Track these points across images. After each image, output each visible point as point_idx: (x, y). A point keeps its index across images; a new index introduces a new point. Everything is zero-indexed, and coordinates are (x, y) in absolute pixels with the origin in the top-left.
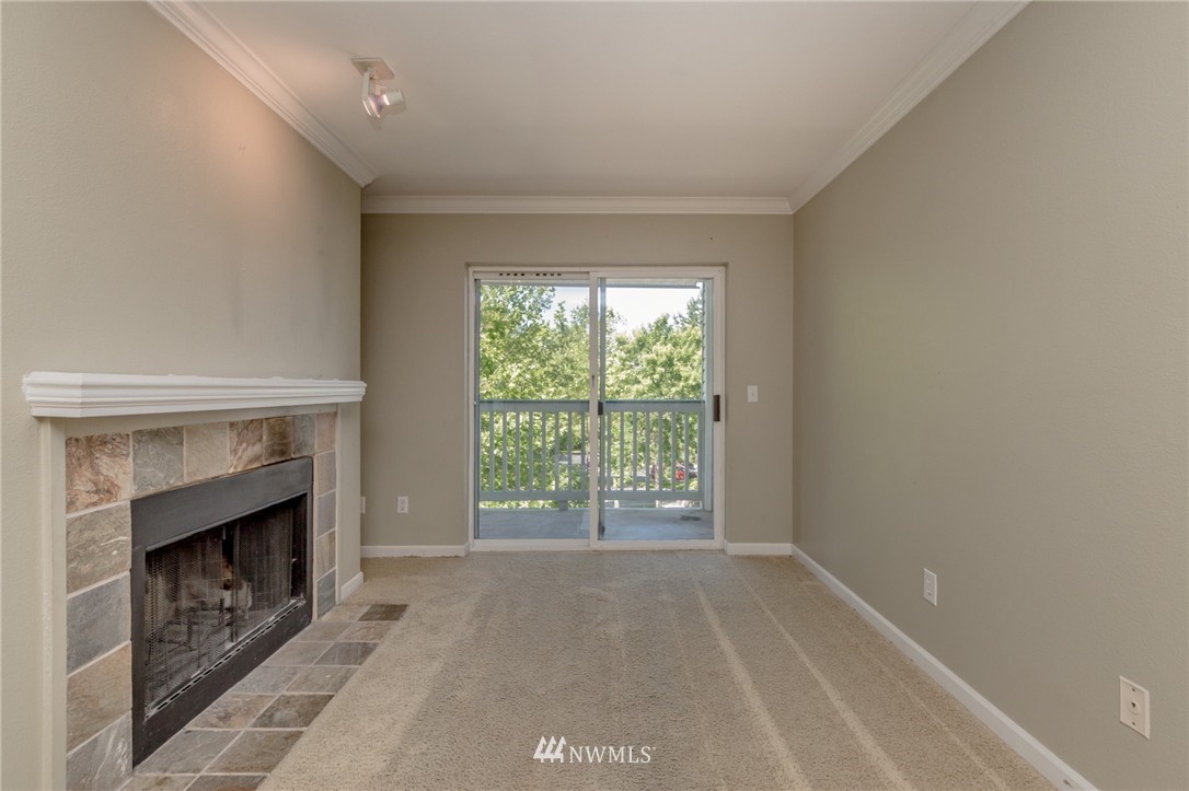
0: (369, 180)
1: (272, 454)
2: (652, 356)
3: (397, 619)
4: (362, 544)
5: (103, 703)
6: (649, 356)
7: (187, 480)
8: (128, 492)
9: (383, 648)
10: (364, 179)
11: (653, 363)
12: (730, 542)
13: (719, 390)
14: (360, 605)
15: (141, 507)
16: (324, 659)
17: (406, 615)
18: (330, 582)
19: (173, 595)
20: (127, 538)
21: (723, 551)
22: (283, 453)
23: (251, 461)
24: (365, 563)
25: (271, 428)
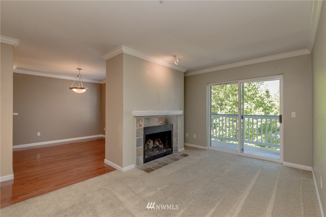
0: (186, 71)
1: (165, 123)
3: (186, 157)
4: (184, 142)
5: (140, 153)
7: (151, 126)
8: (143, 126)
9: (181, 161)
10: (184, 71)
12: (284, 161)
13: (282, 114)
14: (181, 153)
15: (145, 129)
16: (171, 159)
17: (188, 157)
18: (177, 148)
19: (154, 144)
20: (143, 132)
21: (282, 164)
22: (167, 123)
23: (161, 124)
24: (185, 146)
25: (164, 119)
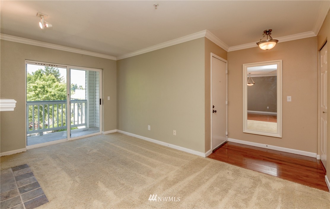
2: (36, 85)
6: (34, 85)
11: (36, 87)
13: (101, 98)
21: (102, 134)
